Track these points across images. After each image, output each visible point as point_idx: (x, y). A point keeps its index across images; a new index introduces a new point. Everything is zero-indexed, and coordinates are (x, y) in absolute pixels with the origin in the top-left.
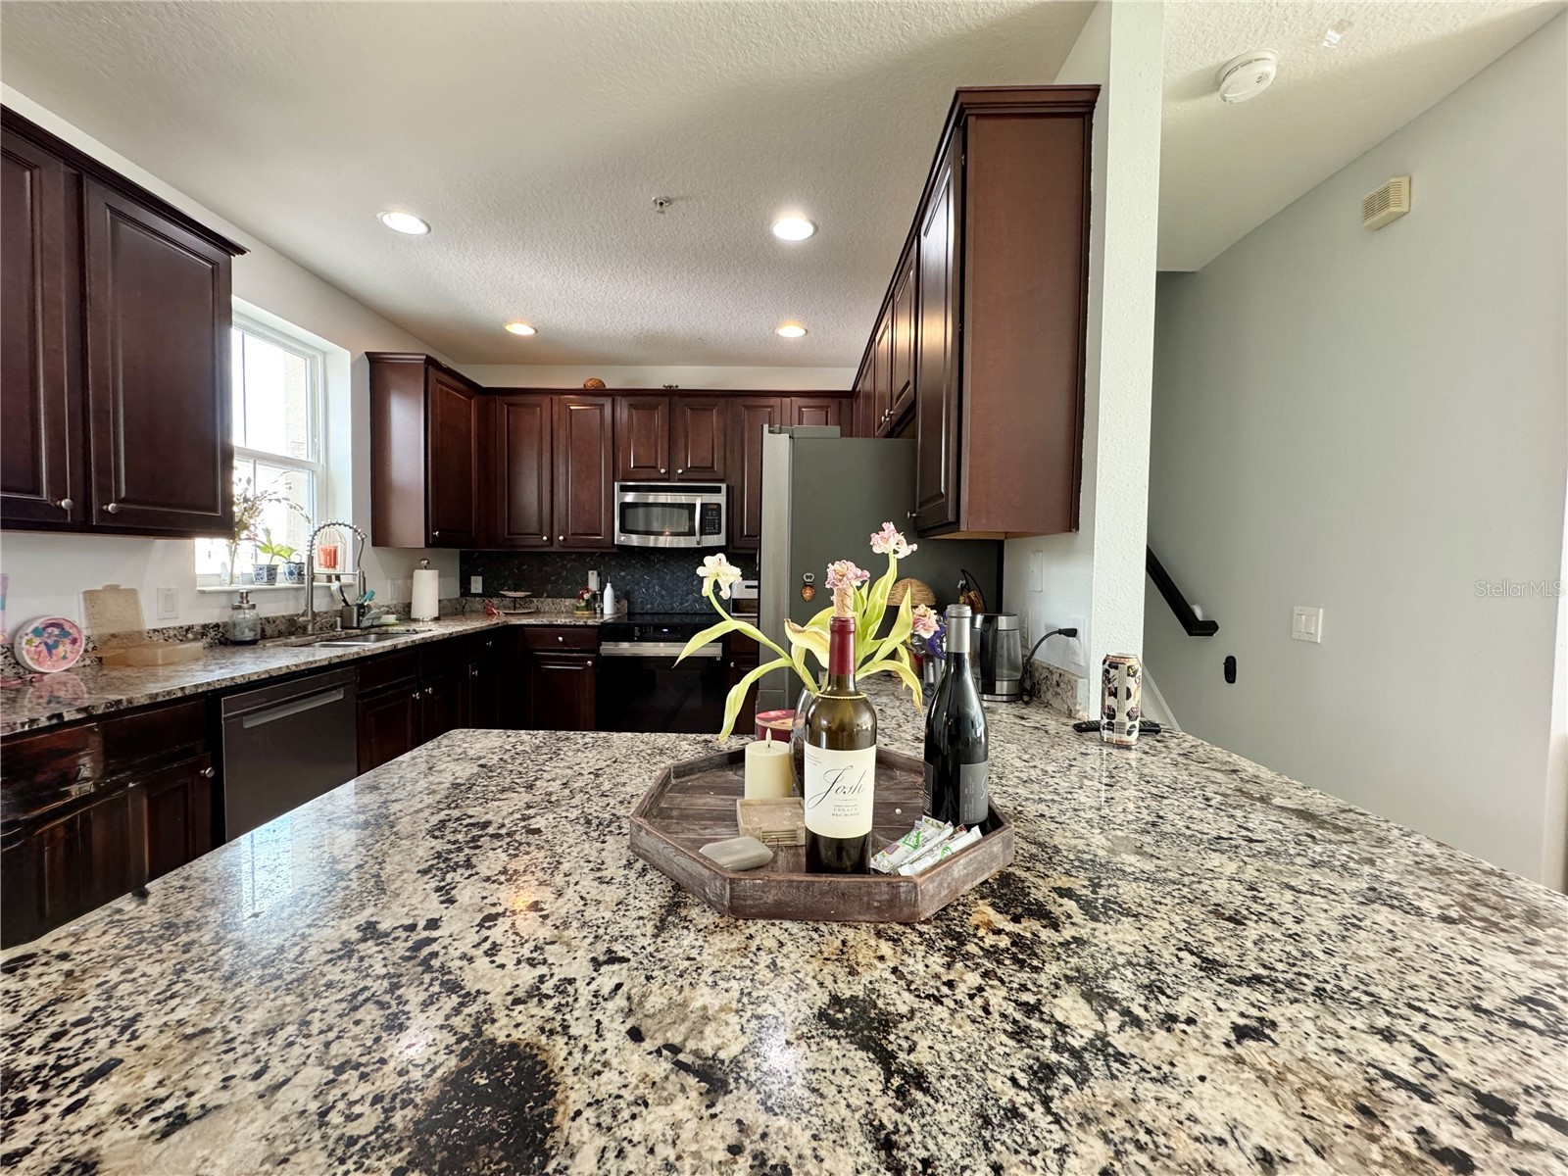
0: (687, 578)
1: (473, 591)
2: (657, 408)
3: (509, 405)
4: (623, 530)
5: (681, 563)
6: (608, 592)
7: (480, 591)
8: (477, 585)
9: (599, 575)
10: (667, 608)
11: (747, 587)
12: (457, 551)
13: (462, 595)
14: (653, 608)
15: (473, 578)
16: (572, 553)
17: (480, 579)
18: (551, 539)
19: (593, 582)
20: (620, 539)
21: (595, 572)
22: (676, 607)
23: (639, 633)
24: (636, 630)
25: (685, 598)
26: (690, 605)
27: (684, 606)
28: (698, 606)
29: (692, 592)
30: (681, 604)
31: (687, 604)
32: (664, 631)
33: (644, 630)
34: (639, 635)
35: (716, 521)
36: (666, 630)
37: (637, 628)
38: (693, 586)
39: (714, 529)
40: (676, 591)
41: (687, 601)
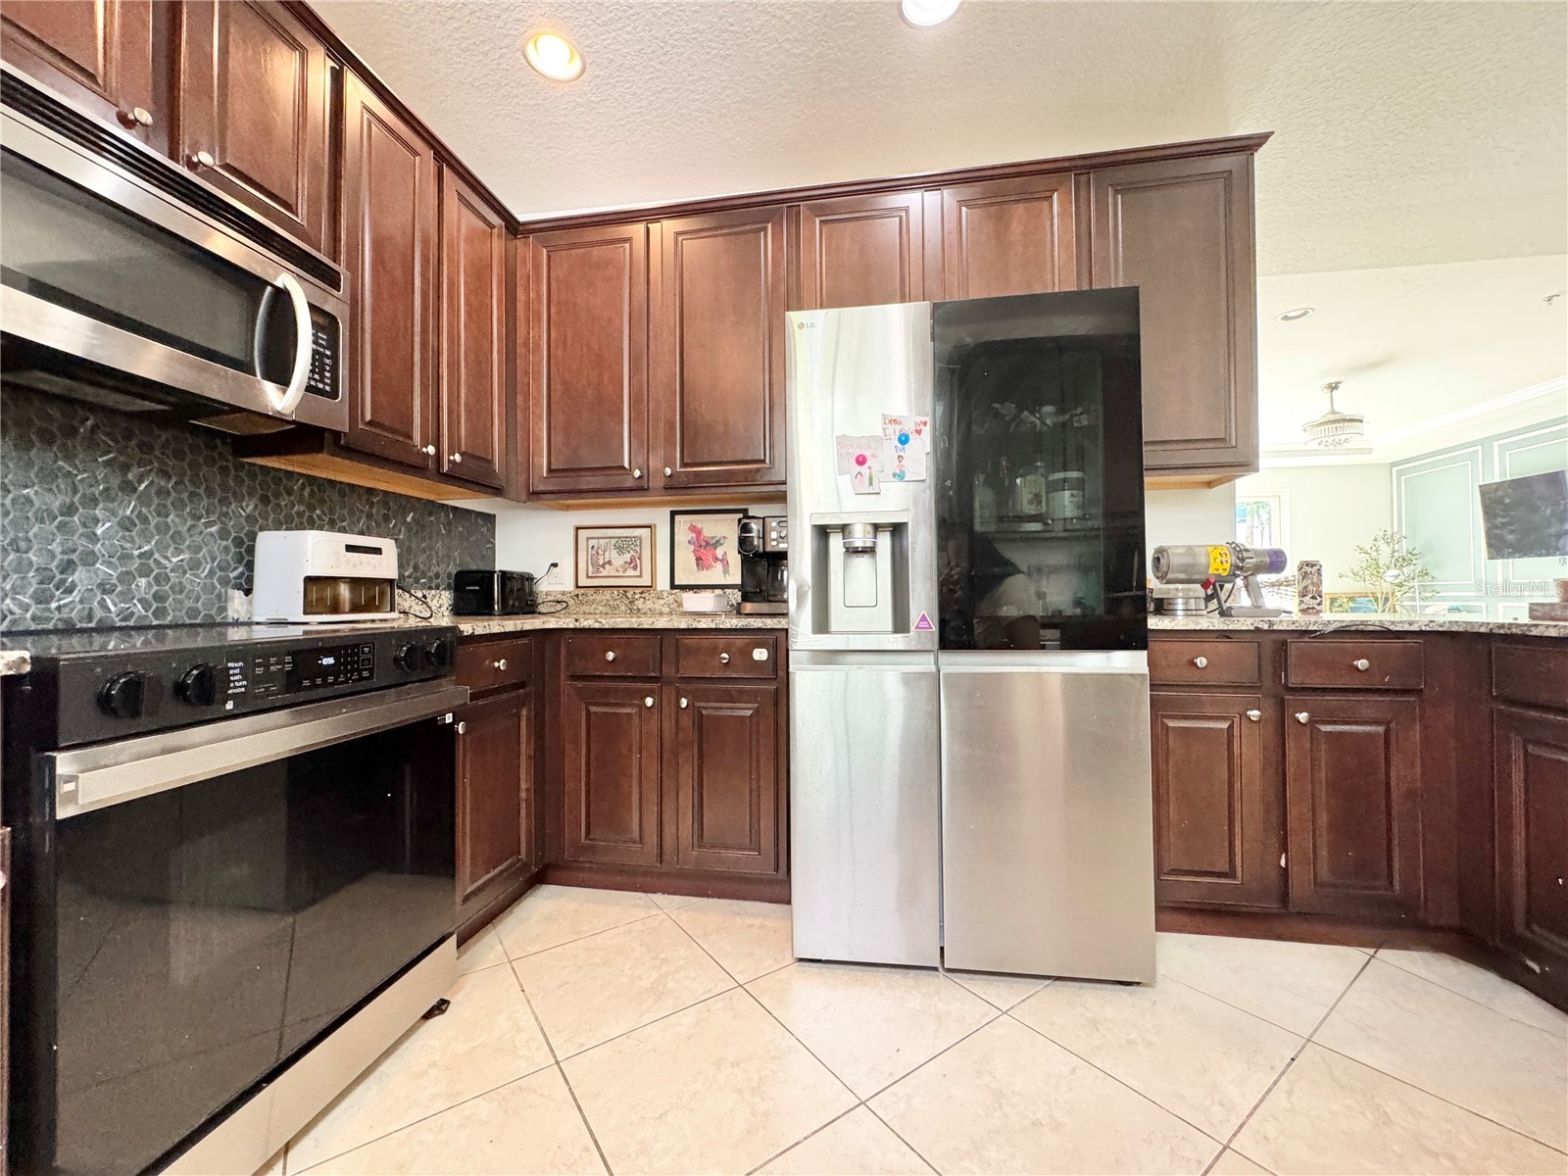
5: (42, 453)
11: (350, 548)
22: (16, 610)
23: (245, 683)
24: (231, 672)
25: (58, 577)
26: (81, 601)
27: (54, 605)
28: (115, 605)
29: (89, 559)
30: (42, 598)
31: (69, 599)
32: (324, 663)
33: (259, 671)
34: (243, 690)
35: (327, 361)
36: (330, 661)
37: (236, 665)
38: (93, 538)
39: (322, 381)
40: (18, 550)
41: (69, 591)
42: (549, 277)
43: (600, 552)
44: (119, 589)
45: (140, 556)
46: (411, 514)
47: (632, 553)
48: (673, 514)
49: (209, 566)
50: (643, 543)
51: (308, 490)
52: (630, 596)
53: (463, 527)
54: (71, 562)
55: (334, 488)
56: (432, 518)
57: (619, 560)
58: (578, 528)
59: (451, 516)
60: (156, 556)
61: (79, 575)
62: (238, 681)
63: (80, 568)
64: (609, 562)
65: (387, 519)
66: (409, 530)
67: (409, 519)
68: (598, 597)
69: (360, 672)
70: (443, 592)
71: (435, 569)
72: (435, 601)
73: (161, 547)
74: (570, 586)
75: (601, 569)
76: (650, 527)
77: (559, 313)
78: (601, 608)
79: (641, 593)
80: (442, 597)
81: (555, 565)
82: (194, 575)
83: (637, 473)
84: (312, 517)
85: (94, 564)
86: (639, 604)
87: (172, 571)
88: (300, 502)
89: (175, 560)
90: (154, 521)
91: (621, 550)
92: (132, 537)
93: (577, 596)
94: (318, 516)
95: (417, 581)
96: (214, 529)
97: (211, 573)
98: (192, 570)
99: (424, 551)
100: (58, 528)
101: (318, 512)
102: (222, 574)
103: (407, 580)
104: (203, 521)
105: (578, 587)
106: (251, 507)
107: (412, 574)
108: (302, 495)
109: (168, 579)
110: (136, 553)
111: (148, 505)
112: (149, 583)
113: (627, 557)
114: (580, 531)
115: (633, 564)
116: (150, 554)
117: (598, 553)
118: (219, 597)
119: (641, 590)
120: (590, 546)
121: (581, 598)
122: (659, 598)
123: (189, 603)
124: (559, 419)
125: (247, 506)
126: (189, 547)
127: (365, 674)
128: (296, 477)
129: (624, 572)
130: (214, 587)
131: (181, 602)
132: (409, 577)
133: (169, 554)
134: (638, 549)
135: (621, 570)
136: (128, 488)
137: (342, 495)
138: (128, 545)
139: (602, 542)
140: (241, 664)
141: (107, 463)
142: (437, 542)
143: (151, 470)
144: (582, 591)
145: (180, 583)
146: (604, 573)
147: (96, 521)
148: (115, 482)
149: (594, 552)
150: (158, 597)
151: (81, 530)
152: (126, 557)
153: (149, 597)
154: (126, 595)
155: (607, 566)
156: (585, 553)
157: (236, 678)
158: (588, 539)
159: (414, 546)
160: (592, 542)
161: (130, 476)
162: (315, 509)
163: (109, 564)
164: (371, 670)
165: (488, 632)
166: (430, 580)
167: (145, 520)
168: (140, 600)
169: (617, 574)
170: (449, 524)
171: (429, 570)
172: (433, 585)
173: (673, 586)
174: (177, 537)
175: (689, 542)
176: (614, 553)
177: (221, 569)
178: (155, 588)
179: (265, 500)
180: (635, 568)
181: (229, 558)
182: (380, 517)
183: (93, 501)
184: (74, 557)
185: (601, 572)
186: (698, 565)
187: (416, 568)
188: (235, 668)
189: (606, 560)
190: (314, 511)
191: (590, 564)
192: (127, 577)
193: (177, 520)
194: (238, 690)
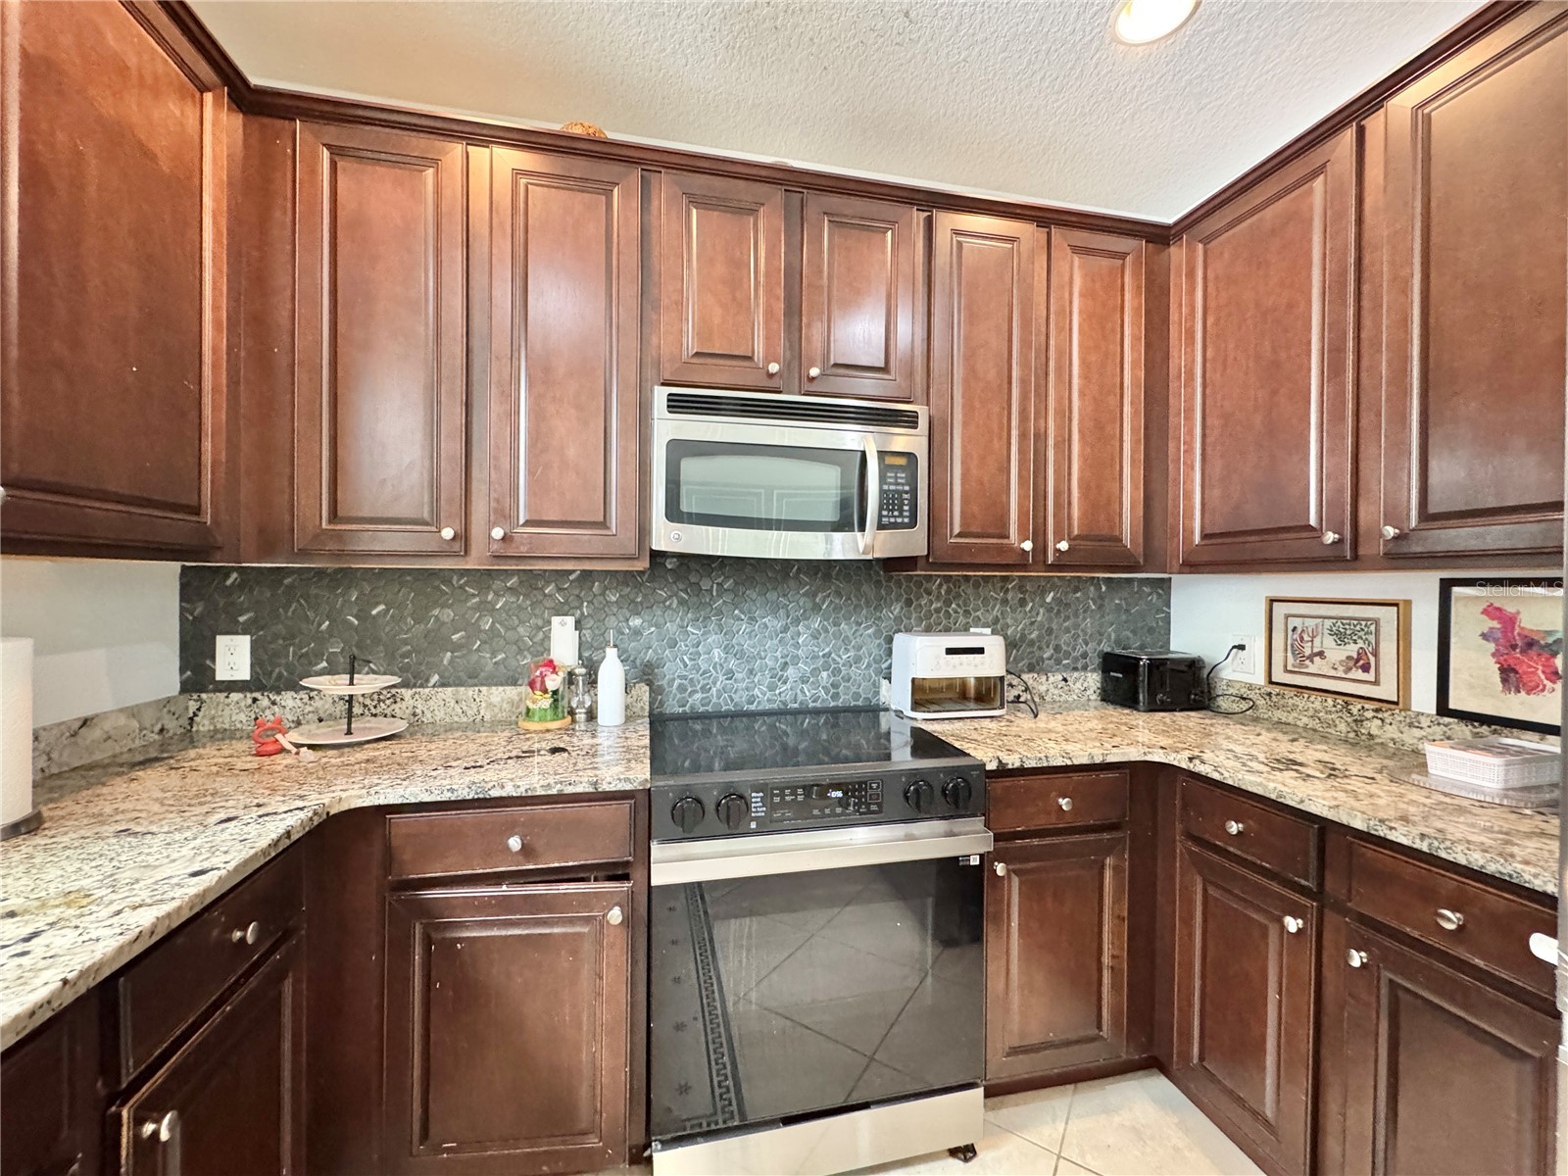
0: (785, 629)
1: (222, 674)
2: (753, 211)
3: (337, 152)
4: (674, 513)
5: (772, 596)
6: (612, 672)
7: (245, 674)
8: (234, 657)
9: (578, 625)
10: (741, 700)
11: (950, 651)
12: (175, 567)
13: (187, 688)
14: (705, 702)
15: (222, 642)
16: (508, 573)
17: (243, 643)
18: (463, 538)
19: (563, 640)
20: (667, 536)
21: (570, 620)
22: (760, 695)
23: (764, 809)
24: (753, 800)
25: (780, 673)
26: (791, 689)
27: (777, 692)
28: (809, 691)
29: (796, 660)
30: (772, 688)
31: (785, 688)
32: (833, 796)
33: (777, 800)
34: (763, 814)
35: (905, 496)
36: (839, 794)
37: (758, 795)
38: (797, 646)
39: (901, 515)
40: (761, 658)
41: (785, 683)
42: (1205, 278)
43: (1306, 638)
44: (812, 679)
45: (824, 656)
46: (1052, 594)
47: (1361, 644)
48: (1446, 586)
49: (867, 660)
50: (1382, 630)
51: (945, 587)
52: (1355, 711)
53: (1121, 599)
54: (786, 663)
55: (969, 582)
56: (1078, 595)
57: (1337, 653)
58: (1272, 601)
59: (1104, 588)
60: (833, 655)
61: (791, 671)
62: (760, 807)
63: (791, 667)
64: (1321, 654)
65: (1023, 602)
66: (1050, 610)
67: (1048, 600)
68: (1300, 702)
69: (868, 805)
70: (1089, 674)
71: (1081, 649)
72: (1078, 685)
73: (836, 649)
74: (1260, 679)
75: (1307, 662)
76: (1396, 605)
77: (1217, 322)
78: (1305, 720)
79: (1377, 710)
80: (1089, 679)
81: (1242, 647)
82: (857, 668)
83: (1330, 537)
84: (948, 612)
85: (797, 664)
86: (1374, 727)
87: (844, 665)
88: (938, 598)
89: (844, 657)
90: (832, 630)
91: (1341, 638)
92: (818, 643)
93: (1270, 694)
94: (953, 610)
95: (1058, 662)
96: (870, 631)
97: (869, 666)
98: (855, 663)
99: (1067, 630)
100: (780, 641)
101: (953, 606)
102: (877, 666)
103: (1047, 662)
104: (863, 626)
105: (1271, 682)
106: (897, 610)
107: (1052, 655)
108: (940, 593)
109: (840, 671)
110: (821, 654)
111: (827, 620)
112: (829, 675)
113: (1352, 650)
114: (1275, 604)
115: (1361, 662)
116: (830, 654)
117: (1302, 639)
118: (874, 684)
119: (1377, 705)
120: (1290, 628)
121: (1274, 698)
122: (1411, 725)
123: (854, 689)
124: (1217, 467)
125: (895, 609)
126: (853, 647)
127: (874, 808)
128: (934, 578)
129: (1346, 672)
130: (871, 677)
131: (848, 688)
132: (1049, 659)
133: (841, 653)
134: (1372, 638)
135: (1341, 668)
136: (817, 608)
137: (977, 585)
138: (816, 649)
139: (1311, 623)
140: (761, 794)
141: (804, 595)
142: (1085, 619)
143: (830, 594)
144: (1276, 689)
145: (848, 674)
146: (1312, 669)
147: (799, 634)
148: (809, 605)
149: (1296, 636)
150: (835, 686)
151: (791, 642)
152: (816, 657)
153: (829, 685)
154: (816, 685)
155: (1317, 659)
156: (1282, 635)
157: (758, 805)
158: (1287, 617)
159: (1054, 626)
160: (1293, 623)
161: (817, 600)
162: (952, 603)
163: (806, 664)
164: (879, 805)
165: (1045, 764)
166: (1076, 659)
167: (826, 631)
168: (823, 687)
169: (1333, 673)
170: (1101, 597)
171: (1074, 649)
172: (1079, 666)
173: (1443, 709)
174: (846, 641)
175: (1484, 636)
176: (1329, 642)
177: (875, 662)
178: (833, 678)
179: (909, 603)
180: (1366, 668)
181: (881, 652)
182: (1016, 601)
183: (797, 621)
184: (788, 660)
185: (1307, 667)
186: (1505, 681)
187: (1057, 649)
188: (757, 797)
189: (1316, 650)
190: (950, 606)
191: (1289, 654)
192: (815, 672)
193: (846, 627)
194: (759, 814)
